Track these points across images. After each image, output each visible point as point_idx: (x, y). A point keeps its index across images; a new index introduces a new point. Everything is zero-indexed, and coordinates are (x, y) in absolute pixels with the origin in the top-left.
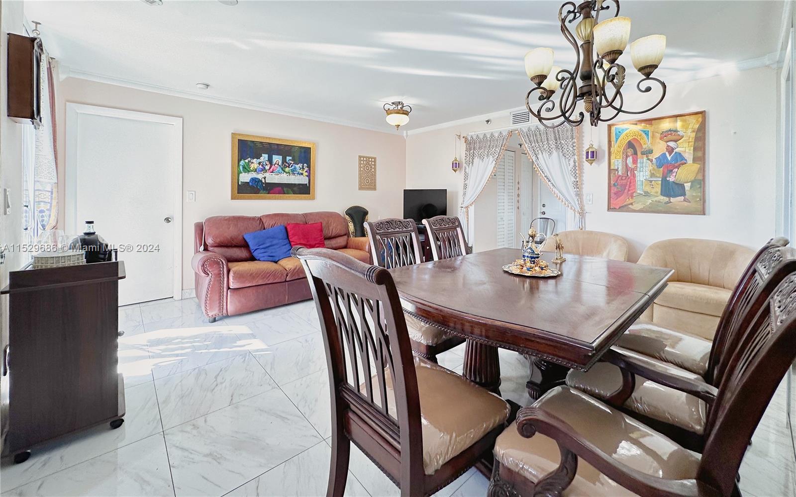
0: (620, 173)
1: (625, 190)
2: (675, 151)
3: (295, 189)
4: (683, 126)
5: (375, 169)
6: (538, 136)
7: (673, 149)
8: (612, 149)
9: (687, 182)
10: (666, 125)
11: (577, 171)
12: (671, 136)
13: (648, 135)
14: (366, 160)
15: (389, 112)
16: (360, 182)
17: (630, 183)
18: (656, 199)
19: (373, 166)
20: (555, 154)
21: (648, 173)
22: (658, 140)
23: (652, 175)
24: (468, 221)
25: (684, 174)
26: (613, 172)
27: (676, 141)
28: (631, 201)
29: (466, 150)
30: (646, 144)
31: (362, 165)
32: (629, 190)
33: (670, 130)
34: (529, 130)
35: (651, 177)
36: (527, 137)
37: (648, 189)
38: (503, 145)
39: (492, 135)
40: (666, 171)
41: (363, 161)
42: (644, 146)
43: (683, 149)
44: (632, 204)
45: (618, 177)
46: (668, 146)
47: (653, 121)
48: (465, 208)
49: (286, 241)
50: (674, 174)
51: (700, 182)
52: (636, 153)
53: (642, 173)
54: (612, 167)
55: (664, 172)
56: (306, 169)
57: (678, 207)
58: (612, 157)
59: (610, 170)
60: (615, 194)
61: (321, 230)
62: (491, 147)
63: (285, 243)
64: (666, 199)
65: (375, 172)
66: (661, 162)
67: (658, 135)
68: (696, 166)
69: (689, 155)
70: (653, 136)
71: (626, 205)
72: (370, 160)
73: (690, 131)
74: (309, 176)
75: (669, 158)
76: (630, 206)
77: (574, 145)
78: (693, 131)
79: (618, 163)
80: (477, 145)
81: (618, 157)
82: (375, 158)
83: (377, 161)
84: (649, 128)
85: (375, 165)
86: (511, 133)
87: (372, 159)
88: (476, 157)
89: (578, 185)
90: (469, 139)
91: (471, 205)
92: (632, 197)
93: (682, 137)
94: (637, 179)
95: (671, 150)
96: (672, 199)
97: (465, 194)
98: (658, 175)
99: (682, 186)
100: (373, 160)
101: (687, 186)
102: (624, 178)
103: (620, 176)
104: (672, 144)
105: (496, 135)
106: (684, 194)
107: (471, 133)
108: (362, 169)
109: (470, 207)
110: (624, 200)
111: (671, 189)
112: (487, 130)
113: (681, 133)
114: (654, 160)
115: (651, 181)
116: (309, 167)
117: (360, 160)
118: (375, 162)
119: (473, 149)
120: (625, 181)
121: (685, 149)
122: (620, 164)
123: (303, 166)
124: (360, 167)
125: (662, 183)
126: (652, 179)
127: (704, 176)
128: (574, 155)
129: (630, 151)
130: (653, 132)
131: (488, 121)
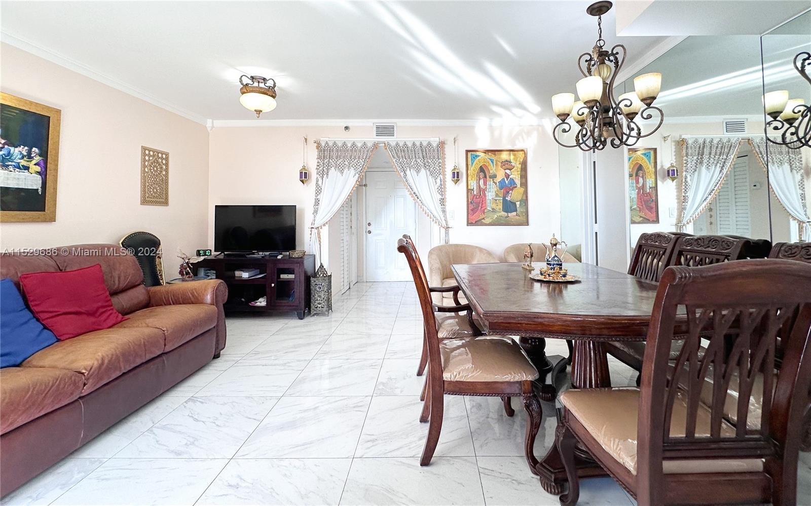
0: (475, 193)
1: (479, 207)
2: (511, 177)
3: (9, 198)
4: (514, 159)
5: (167, 170)
6: (406, 152)
7: (509, 176)
8: (469, 172)
9: (517, 202)
10: (505, 156)
11: (442, 190)
12: (507, 165)
13: (493, 163)
14: (154, 156)
15: (245, 89)
16: (144, 191)
17: (482, 201)
18: (500, 214)
19: (164, 167)
20: (423, 171)
21: (494, 194)
22: (500, 168)
23: (497, 195)
24: (320, 244)
25: (515, 195)
26: (470, 191)
27: (510, 170)
28: (483, 216)
29: (318, 158)
30: (492, 169)
31: (146, 163)
32: (482, 208)
33: (507, 161)
34: (397, 144)
35: (496, 197)
36: (394, 151)
37: (494, 206)
38: (368, 157)
39: (354, 144)
40: (505, 192)
41: (149, 155)
42: (491, 172)
43: (514, 176)
44: (484, 219)
45: (474, 196)
46: (506, 173)
47: (496, 152)
48: (316, 228)
49: (27, 314)
50: (510, 195)
51: (525, 201)
52: (485, 177)
53: (490, 193)
54: (469, 188)
55: (504, 192)
56: (37, 159)
57: (513, 220)
58: (469, 179)
59: (468, 190)
60: (472, 210)
61: (102, 281)
62: (352, 157)
63: (24, 320)
64: (506, 214)
65: (167, 175)
66: (502, 186)
67: (500, 164)
68: (522, 190)
69: (518, 182)
70: (496, 164)
71: (480, 220)
72: (160, 155)
73: (518, 163)
74: (43, 174)
75: (507, 182)
76: (483, 221)
77: (440, 165)
78: (520, 164)
79: (473, 184)
80: (334, 154)
81: (473, 179)
82: (167, 154)
83: (170, 159)
84: (493, 157)
85: (167, 165)
86: (376, 145)
87: (162, 154)
88: (333, 168)
89: (443, 202)
90: (323, 145)
91: (324, 225)
92: (484, 213)
93: (514, 167)
94: (487, 198)
95: (507, 176)
96: (510, 214)
97: (316, 212)
98: (500, 195)
99: (515, 204)
100: (164, 156)
101: (518, 204)
102: (478, 197)
103: (475, 195)
104: (508, 171)
105: (359, 145)
106: (516, 210)
107: (327, 138)
108: (146, 170)
109: (323, 227)
110: (478, 216)
111: (509, 207)
112: (348, 138)
113: (513, 164)
114: (498, 183)
115: (496, 200)
116: (44, 154)
117: (144, 154)
118: (167, 159)
119: (328, 157)
120: (479, 200)
121: (515, 176)
122: (475, 185)
123: (29, 153)
124: (144, 166)
125: (503, 202)
126: (496, 198)
127: (527, 197)
128: (440, 174)
129: (482, 175)
130: (496, 161)
131: (347, 128)
